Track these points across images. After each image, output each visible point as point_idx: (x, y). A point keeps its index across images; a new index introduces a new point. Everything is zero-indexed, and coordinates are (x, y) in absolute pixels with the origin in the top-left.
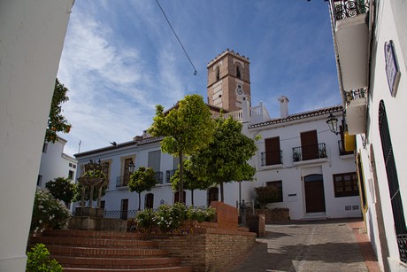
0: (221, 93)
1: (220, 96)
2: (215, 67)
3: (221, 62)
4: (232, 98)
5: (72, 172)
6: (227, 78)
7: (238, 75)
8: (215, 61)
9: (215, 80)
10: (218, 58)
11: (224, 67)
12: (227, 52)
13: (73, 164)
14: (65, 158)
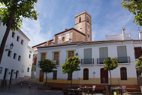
0: (82, 27)
1: (81, 28)
2: (78, 17)
3: (82, 16)
4: (86, 30)
5: (30, 55)
6: (85, 22)
7: (88, 21)
8: (79, 15)
9: (79, 22)
10: (81, 14)
11: (83, 17)
12: (85, 12)
13: (31, 51)
14: (29, 48)
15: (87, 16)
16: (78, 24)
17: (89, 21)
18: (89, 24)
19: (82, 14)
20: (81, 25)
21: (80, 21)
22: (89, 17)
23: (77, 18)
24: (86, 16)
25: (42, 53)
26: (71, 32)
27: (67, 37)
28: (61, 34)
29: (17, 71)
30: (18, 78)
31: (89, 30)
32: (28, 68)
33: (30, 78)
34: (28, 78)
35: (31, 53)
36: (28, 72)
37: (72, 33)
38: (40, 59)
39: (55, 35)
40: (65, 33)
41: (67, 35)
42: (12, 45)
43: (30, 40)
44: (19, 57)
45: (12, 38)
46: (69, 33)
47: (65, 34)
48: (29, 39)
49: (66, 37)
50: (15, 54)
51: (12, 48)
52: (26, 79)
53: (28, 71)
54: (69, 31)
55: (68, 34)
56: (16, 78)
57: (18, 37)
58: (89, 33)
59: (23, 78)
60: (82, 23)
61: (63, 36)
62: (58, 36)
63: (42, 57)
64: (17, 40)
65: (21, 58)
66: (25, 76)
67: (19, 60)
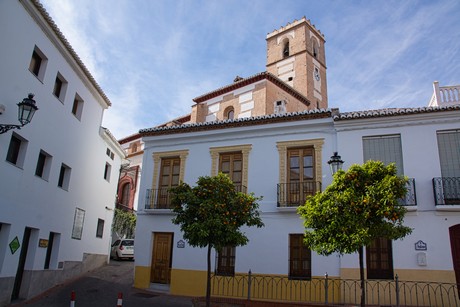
0: (292, 75)
2: (280, 39)
3: (292, 33)
4: (310, 83)
5: (107, 167)
6: (304, 55)
7: (315, 55)
8: (281, 31)
9: (281, 57)
10: (288, 28)
11: (297, 40)
12: (303, 20)
13: (112, 150)
14: (104, 138)
15: (312, 34)
16: (278, 65)
17: (318, 55)
18: (319, 65)
19: (294, 28)
20: (291, 67)
21: (286, 55)
22: (318, 40)
23: (272, 42)
24: (307, 34)
25: (164, 155)
26: (257, 88)
27: (244, 107)
28: (220, 98)
29: (52, 235)
30: (54, 266)
31: (318, 85)
32: (101, 222)
33: (106, 264)
34: (99, 264)
35: (112, 158)
36: (99, 239)
37: (262, 93)
38: (154, 181)
39: (198, 101)
40: (236, 92)
41: (242, 99)
42: (29, 104)
43: (109, 104)
44: (64, 169)
45: (32, 76)
46: (253, 91)
47: (237, 96)
48: (105, 98)
49: (239, 106)
50: (43, 157)
51: (28, 121)
52: (91, 268)
53: (99, 235)
54: (252, 86)
55: (249, 96)
56: (47, 265)
57: (60, 83)
58: (320, 98)
59: (78, 264)
60: (293, 59)
61: (228, 104)
62: (209, 102)
63: (162, 175)
64: (57, 93)
65: (73, 177)
66: (86, 256)
67: (60, 184)
